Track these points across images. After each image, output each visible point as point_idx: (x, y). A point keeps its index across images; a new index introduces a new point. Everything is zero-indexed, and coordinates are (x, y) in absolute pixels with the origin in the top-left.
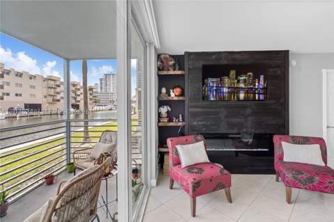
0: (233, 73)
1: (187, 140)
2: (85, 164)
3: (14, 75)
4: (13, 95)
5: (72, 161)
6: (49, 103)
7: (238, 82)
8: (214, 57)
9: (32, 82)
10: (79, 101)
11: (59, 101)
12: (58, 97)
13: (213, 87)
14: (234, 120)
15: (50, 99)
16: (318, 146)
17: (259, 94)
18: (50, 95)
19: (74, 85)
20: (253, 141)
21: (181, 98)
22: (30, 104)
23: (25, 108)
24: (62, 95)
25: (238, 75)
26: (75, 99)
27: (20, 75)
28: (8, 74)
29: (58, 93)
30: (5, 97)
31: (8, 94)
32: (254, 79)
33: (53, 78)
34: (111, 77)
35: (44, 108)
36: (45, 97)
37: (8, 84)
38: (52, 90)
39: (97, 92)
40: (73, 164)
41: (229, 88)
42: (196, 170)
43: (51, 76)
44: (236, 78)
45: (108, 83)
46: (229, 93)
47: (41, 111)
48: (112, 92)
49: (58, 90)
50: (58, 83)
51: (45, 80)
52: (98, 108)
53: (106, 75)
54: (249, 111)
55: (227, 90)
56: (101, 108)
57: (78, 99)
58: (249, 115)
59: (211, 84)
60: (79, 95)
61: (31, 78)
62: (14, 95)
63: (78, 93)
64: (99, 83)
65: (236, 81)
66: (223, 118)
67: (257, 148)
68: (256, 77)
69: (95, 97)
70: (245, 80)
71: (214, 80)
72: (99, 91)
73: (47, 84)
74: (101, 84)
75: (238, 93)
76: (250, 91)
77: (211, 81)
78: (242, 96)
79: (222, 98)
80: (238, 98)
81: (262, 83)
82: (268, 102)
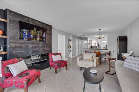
0: (35, 29)
1: (13, 61)
7: (37, 33)
8: (26, 19)
13: (25, 34)
14: (35, 49)
16: (60, 55)
17: (44, 39)
20: (41, 58)
21: (4, 37)
25: (37, 30)
32: (42, 33)
41: (33, 35)
42: (24, 75)
44: (36, 32)
46: (33, 37)
54: (41, 45)
55: (32, 36)
58: (41, 47)
59: (25, 32)
65: (36, 33)
66: (30, 49)
67: (43, 60)
68: (43, 32)
70: (39, 33)
71: (26, 30)
75: (37, 38)
76: (41, 38)
77: (25, 31)
78: (38, 39)
79: (30, 39)
80: (37, 40)
81: (45, 35)
82: (47, 42)
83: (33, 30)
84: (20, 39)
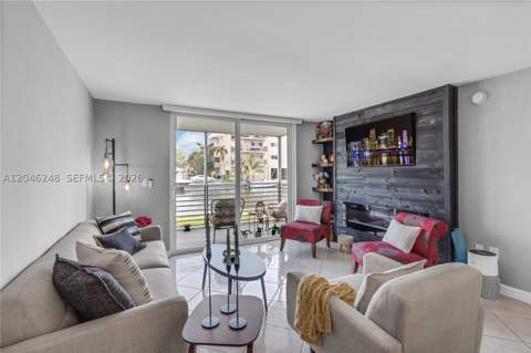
0: (373, 132)
7: (379, 142)
13: (355, 152)
17: (404, 155)
25: (378, 134)
32: (396, 137)
41: (371, 151)
44: (377, 139)
46: (371, 157)
55: (369, 154)
59: (354, 149)
65: (377, 142)
68: (398, 134)
70: (386, 139)
71: (356, 143)
75: (380, 156)
76: (393, 153)
77: (354, 145)
78: (384, 159)
79: (365, 164)
80: (381, 163)
81: (405, 140)
82: (418, 166)
83: (367, 136)
84: (349, 165)
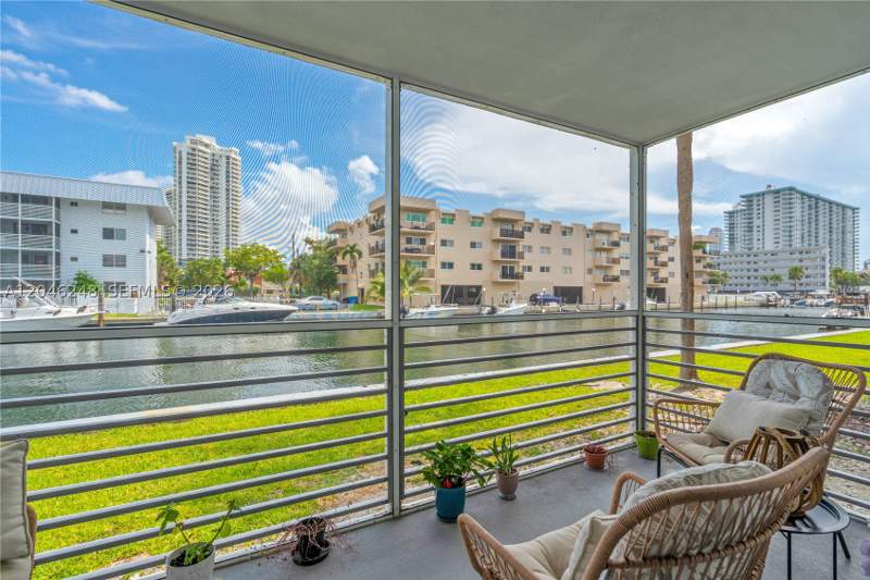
2: (692, 448)
3: (539, 231)
4: (536, 269)
5: (651, 428)
6: (597, 285)
9: (568, 241)
10: (665, 280)
11: (616, 279)
12: (616, 271)
15: (599, 276)
18: (599, 267)
19: (653, 239)
22: (562, 288)
23: (556, 294)
24: (625, 265)
26: (655, 273)
27: (546, 229)
28: (530, 229)
29: (615, 261)
30: (526, 274)
31: (530, 269)
33: (605, 228)
34: (769, 200)
35: (587, 294)
36: (590, 271)
37: (530, 248)
38: (604, 255)
39: (717, 253)
40: (653, 435)
43: (601, 223)
45: (757, 222)
47: (581, 302)
48: (769, 246)
49: (616, 253)
50: (615, 238)
51: (590, 233)
52: (722, 299)
53: (749, 199)
56: (731, 299)
57: (663, 273)
60: (664, 265)
61: (564, 233)
62: (539, 270)
63: (663, 257)
64: (723, 225)
69: (710, 266)
72: (726, 248)
73: (595, 241)
74: (731, 227)
